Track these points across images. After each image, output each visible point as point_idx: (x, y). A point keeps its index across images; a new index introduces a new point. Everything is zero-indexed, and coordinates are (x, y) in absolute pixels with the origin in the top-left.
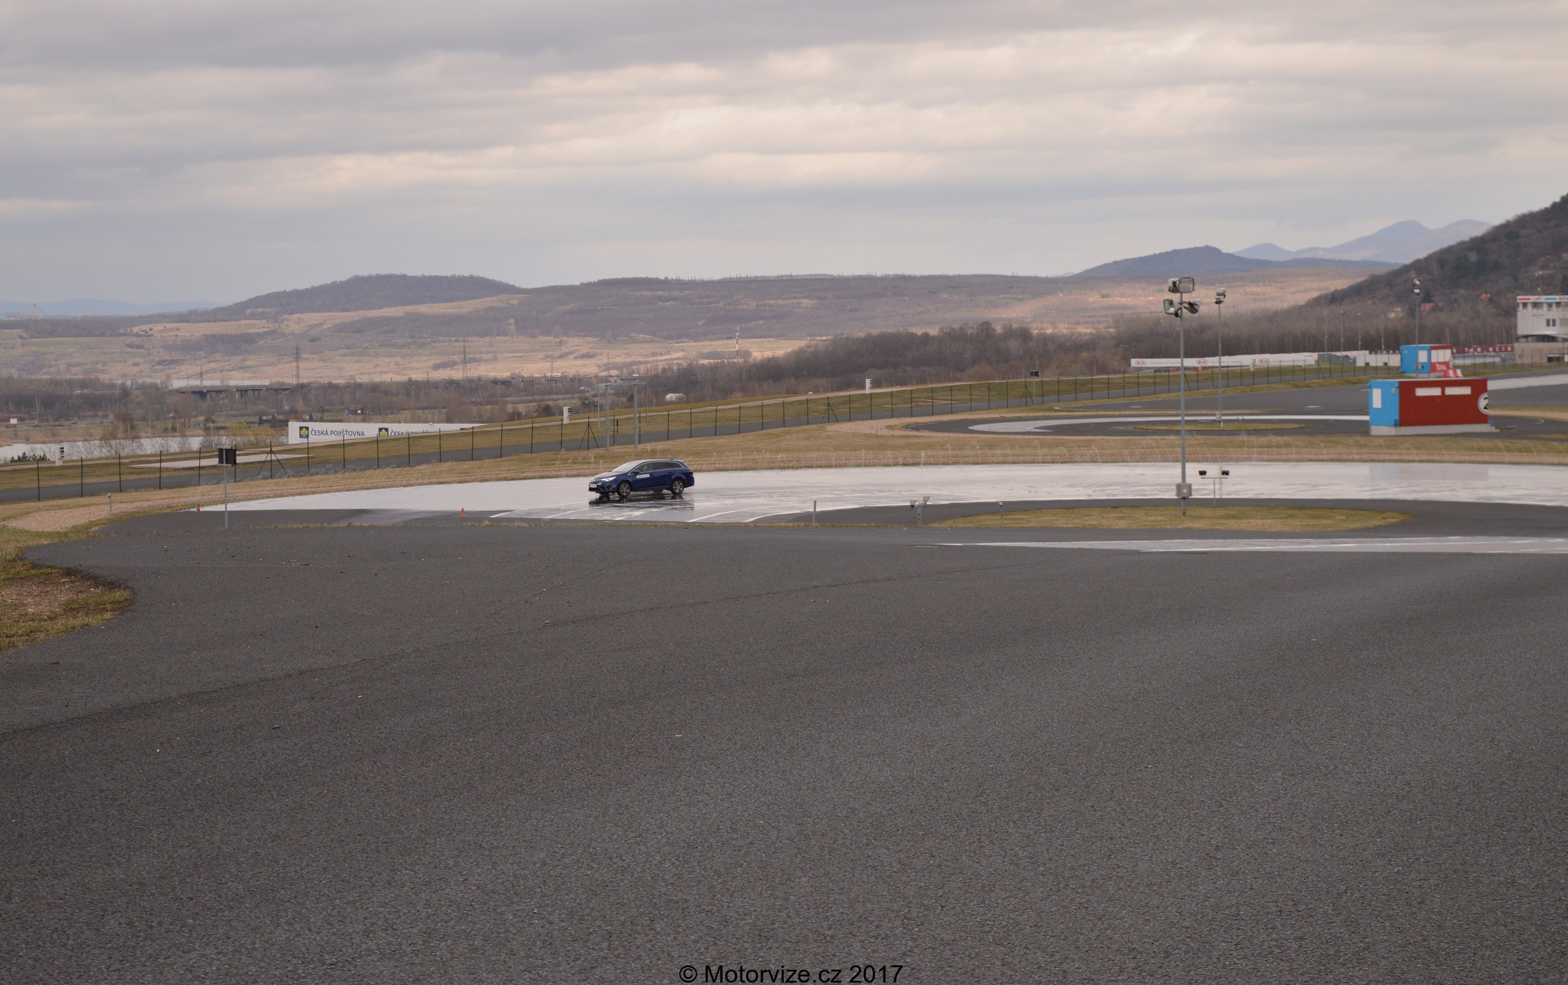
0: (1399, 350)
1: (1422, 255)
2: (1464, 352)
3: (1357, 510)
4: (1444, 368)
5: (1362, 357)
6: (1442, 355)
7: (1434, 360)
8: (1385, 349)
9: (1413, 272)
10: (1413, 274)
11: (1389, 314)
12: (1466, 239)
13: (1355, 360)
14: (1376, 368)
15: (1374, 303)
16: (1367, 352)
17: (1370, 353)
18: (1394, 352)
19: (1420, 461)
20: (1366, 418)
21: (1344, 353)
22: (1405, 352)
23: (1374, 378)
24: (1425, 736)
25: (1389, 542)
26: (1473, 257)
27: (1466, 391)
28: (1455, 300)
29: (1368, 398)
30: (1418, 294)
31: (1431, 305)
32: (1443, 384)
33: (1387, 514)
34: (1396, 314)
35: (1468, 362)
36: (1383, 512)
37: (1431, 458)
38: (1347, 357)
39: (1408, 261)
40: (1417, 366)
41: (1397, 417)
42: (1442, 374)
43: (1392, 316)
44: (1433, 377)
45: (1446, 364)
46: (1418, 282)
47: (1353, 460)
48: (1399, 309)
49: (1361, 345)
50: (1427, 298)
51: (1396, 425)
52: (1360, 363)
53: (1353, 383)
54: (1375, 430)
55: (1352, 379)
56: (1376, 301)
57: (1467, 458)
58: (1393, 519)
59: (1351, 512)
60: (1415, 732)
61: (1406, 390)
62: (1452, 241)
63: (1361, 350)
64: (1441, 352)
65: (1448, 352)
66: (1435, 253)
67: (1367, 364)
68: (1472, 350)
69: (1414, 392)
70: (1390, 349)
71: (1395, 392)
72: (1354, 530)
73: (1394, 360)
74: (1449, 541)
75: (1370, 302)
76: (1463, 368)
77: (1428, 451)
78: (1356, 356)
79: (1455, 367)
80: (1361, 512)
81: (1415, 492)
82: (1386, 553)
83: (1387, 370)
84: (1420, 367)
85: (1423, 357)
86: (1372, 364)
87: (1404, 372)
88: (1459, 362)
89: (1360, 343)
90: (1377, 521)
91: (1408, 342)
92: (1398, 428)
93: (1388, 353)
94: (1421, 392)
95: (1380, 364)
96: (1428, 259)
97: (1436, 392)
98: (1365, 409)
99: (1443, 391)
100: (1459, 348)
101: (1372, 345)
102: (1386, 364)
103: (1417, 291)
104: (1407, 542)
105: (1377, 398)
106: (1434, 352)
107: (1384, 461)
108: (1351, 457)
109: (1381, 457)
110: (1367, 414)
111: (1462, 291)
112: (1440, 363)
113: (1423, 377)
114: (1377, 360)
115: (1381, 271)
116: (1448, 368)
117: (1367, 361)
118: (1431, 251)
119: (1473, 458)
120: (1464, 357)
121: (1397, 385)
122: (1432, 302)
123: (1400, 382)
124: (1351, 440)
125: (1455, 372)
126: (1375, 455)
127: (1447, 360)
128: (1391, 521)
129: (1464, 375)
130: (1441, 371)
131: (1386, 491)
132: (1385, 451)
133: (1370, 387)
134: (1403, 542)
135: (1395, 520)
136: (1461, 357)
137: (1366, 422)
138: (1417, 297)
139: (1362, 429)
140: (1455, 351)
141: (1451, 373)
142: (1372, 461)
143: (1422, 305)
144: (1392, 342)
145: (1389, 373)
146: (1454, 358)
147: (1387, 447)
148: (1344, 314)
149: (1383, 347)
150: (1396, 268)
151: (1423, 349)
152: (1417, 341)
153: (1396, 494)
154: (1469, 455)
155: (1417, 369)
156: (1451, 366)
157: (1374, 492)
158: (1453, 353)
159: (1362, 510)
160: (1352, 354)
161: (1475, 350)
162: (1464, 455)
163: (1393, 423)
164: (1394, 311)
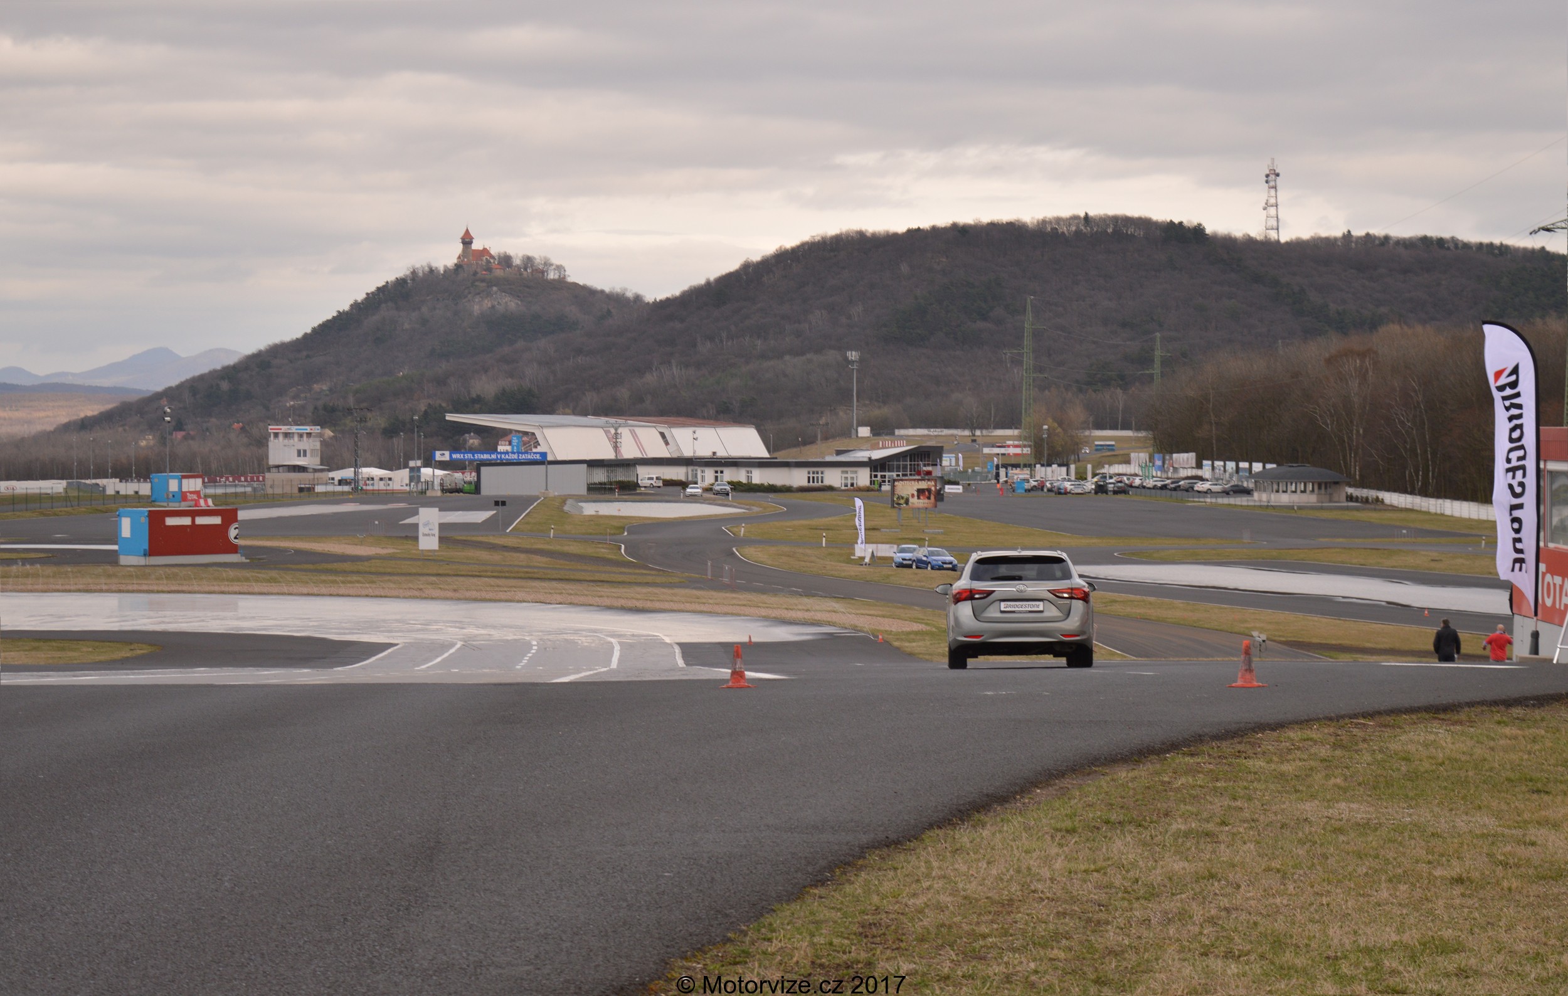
0: (149, 478)
1: (174, 382)
2: (215, 481)
3: (103, 641)
4: (195, 497)
5: (112, 485)
6: (193, 485)
7: (184, 489)
8: (136, 477)
9: (165, 399)
10: (164, 402)
11: (140, 442)
12: (219, 367)
13: (104, 488)
14: (126, 497)
15: (125, 430)
16: (118, 480)
17: (121, 481)
18: (145, 481)
19: (169, 592)
20: (115, 547)
21: (94, 481)
22: (156, 480)
23: (124, 507)
24: (148, 872)
25: (133, 674)
26: (225, 386)
27: (217, 520)
28: (207, 429)
29: (117, 527)
30: (169, 422)
31: (183, 433)
32: (193, 514)
33: (135, 646)
34: (147, 441)
35: (220, 491)
36: (131, 644)
37: (180, 588)
38: (97, 484)
39: (160, 388)
40: (168, 495)
41: (146, 546)
42: (193, 503)
43: (143, 443)
44: (183, 506)
45: (197, 493)
46: (168, 410)
47: (101, 591)
48: (151, 437)
49: (112, 473)
50: (179, 426)
51: (145, 555)
52: (110, 491)
53: (101, 511)
54: (124, 560)
55: (101, 507)
56: (127, 428)
57: (216, 588)
58: (141, 650)
59: (97, 644)
60: (138, 869)
61: (156, 519)
62: (203, 369)
63: (112, 478)
64: (192, 481)
65: (199, 481)
66: (187, 381)
67: (118, 492)
68: (224, 479)
69: (164, 521)
70: (141, 477)
71: (144, 521)
72: (101, 662)
73: (145, 488)
74: (194, 673)
75: (120, 429)
76: (214, 497)
77: (176, 582)
78: (105, 484)
79: (206, 497)
80: (108, 644)
81: (163, 622)
82: (126, 686)
83: (137, 499)
84: (171, 495)
85: (173, 486)
86: (122, 492)
87: (154, 501)
88: (210, 491)
89: (110, 471)
90: (125, 653)
91: (159, 471)
92: (147, 558)
93: (139, 481)
94: (171, 521)
95: (131, 492)
96: (180, 386)
97: (186, 521)
98: (114, 538)
99: (193, 521)
100: (210, 476)
101: (122, 474)
102: (137, 493)
103: (168, 419)
104: (152, 674)
105: (126, 528)
106: (185, 481)
107: (133, 591)
108: (98, 587)
109: (130, 588)
110: (116, 543)
111: (214, 420)
112: (191, 493)
113: (174, 506)
114: (128, 488)
115: (133, 398)
116: (199, 497)
117: (117, 490)
118: (183, 379)
119: (223, 589)
120: (215, 486)
121: (146, 514)
122: (184, 430)
123: (150, 511)
124: (99, 570)
125: (206, 502)
126: (124, 586)
127: (198, 489)
128: (139, 652)
129: (215, 505)
130: (192, 500)
131: (134, 623)
132: (135, 582)
133: (119, 515)
134: (148, 674)
135: (142, 652)
136: (212, 486)
137: (115, 551)
138: (167, 425)
139: (111, 558)
140: (206, 480)
141: (202, 502)
142: (120, 591)
143: (174, 433)
144: (143, 470)
145: (139, 502)
146: (205, 487)
147: (137, 577)
148: (94, 440)
149: (134, 475)
150: (148, 395)
151: (174, 478)
152: (168, 470)
153: (145, 625)
154: (219, 585)
155: (168, 498)
156: (202, 496)
157: (122, 623)
158: (204, 482)
159: (110, 642)
160: (101, 482)
161: (227, 479)
162: (213, 585)
163: (142, 553)
164: (145, 439)
